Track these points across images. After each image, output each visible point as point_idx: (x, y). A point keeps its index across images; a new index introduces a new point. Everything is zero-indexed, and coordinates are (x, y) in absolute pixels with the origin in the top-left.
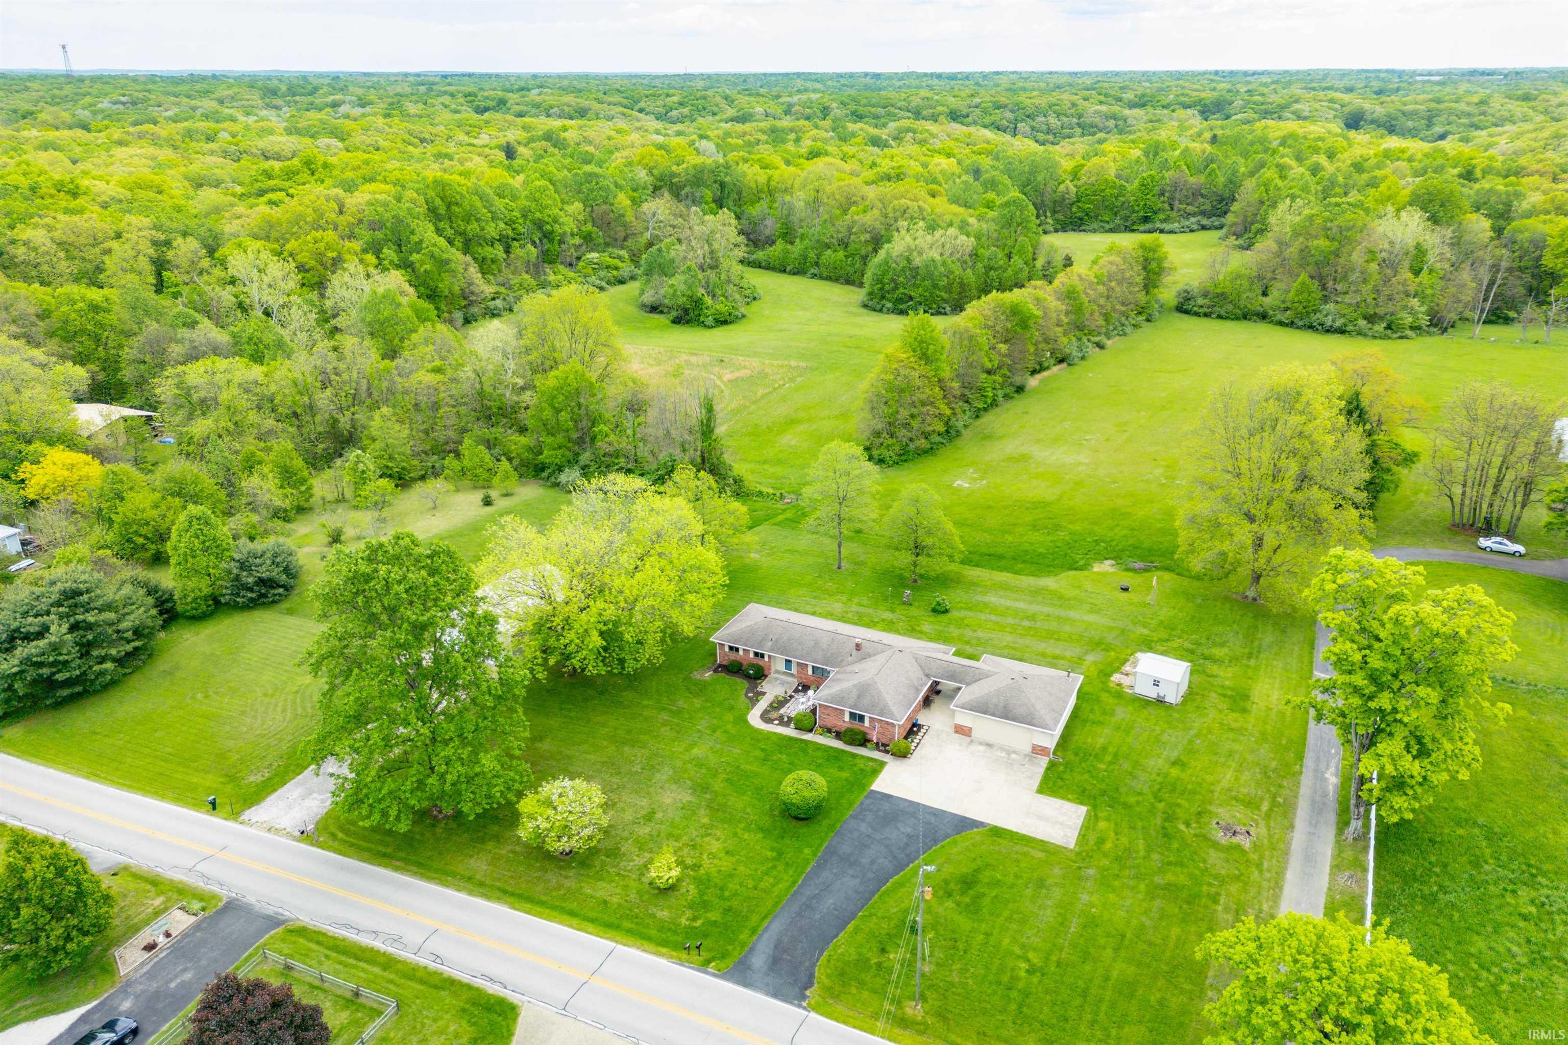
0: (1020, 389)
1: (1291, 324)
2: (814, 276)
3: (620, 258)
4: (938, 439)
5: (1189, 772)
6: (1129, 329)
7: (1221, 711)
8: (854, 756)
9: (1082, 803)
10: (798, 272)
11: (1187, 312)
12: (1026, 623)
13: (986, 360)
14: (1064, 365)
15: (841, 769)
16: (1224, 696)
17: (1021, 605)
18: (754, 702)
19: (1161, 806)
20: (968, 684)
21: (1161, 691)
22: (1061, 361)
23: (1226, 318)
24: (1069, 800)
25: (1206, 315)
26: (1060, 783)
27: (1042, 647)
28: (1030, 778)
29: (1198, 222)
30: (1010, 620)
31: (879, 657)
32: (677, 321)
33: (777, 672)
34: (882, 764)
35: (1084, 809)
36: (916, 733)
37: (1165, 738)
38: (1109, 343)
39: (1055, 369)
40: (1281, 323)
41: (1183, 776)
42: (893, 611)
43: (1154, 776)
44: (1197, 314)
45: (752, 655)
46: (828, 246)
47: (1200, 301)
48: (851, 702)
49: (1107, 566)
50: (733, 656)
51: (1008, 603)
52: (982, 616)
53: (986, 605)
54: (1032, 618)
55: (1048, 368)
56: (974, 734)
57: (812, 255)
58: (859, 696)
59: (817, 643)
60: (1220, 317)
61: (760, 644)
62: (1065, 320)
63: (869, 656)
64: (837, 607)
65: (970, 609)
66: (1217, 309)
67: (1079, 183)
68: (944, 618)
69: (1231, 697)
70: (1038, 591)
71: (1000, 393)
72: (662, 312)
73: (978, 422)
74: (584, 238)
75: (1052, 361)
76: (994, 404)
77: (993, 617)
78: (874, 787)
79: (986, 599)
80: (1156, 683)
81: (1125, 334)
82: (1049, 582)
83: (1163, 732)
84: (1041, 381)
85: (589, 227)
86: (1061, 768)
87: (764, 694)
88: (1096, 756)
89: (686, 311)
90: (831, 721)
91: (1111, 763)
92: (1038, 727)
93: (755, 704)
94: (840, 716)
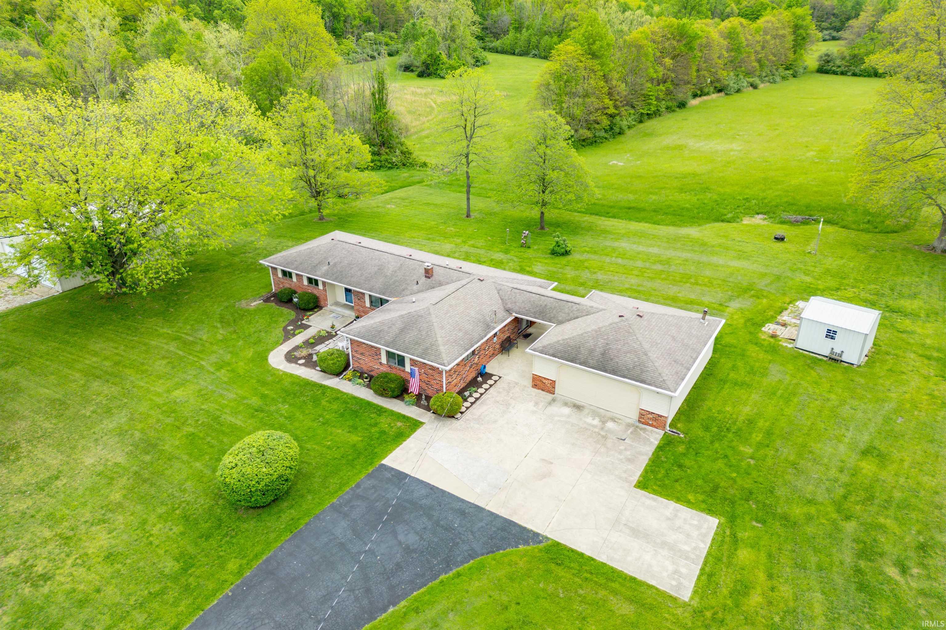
0: (682, 105)
2: (535, 56)
3: (391, 38)
4: (603, 134)
5: (892, 468)
6: (778, 79)
7: (927, 378)
8: (380, 411)
9: (710, 511)
10: (524, 54)
11: (827, 72)
12: (660, 267)
13: (652, 70)
14: (722, 94)
15: (354, 429)
16: (929, 358)
17: (655, 250)
18: (288, 336)
19: (850, 526)
20: (560, 323)
21: (838, 345)
22: (720, 91)
23: (860, 75)
24: (688, 503)
25: (842, 73)
26: (677, 473)
27: (673, 291)
28: (630, 460)
29: (830, 34)
30: (639, 264)
31: (448, 287)
32: (421, 75)
33: (337, 304)
34: (415, 425)
35: (713, 522)
36: (479, 385)
37: (846, 411)
38: (761, 86)
39: (714, 96)
41: (883, 475)
42: (506, 252)
43: (833, 473)
44: (835, 73)
45: (306, 282)
46: (546, 33)
47: (838, 62)
48: (388, 338)
49: (758, 220)
50: (287, 284)
51: (641, 248)
52: (608, 259)
53: (614, 249)
54: (668, 262)
55: (708, 94)
56: (558, 389)
57: (534, 40)
58: (402, 330)
59: (381, 269)
60: (854, 75)
61: (315, 268)
62: (726, 54)
63: (440, 284)
65: (595, 252)
66: (852, 68)
67: (741, 7)
68: (563, 260)
69: (938, 360)
70: (676, 239)
71: (663, 105)
72: (412, 71)
73: (641, 126)
74: (365, 22)
75: (712, 89)
76: (657, 114)
77: (620, 261)
78: (384, 462)
79: (616, 244)
80: (831, 334)
81: (775, 82)
82: (693, 232)
83: (843, 402)
84: (701, 103)
85: (369, 13)
86: (681, 449)
87: (307, 327)
88: (738, 433)
89: (427, 66)
90: (366, 363)
92: (649, 384)
93: (289, 339)
94: (376, 357)
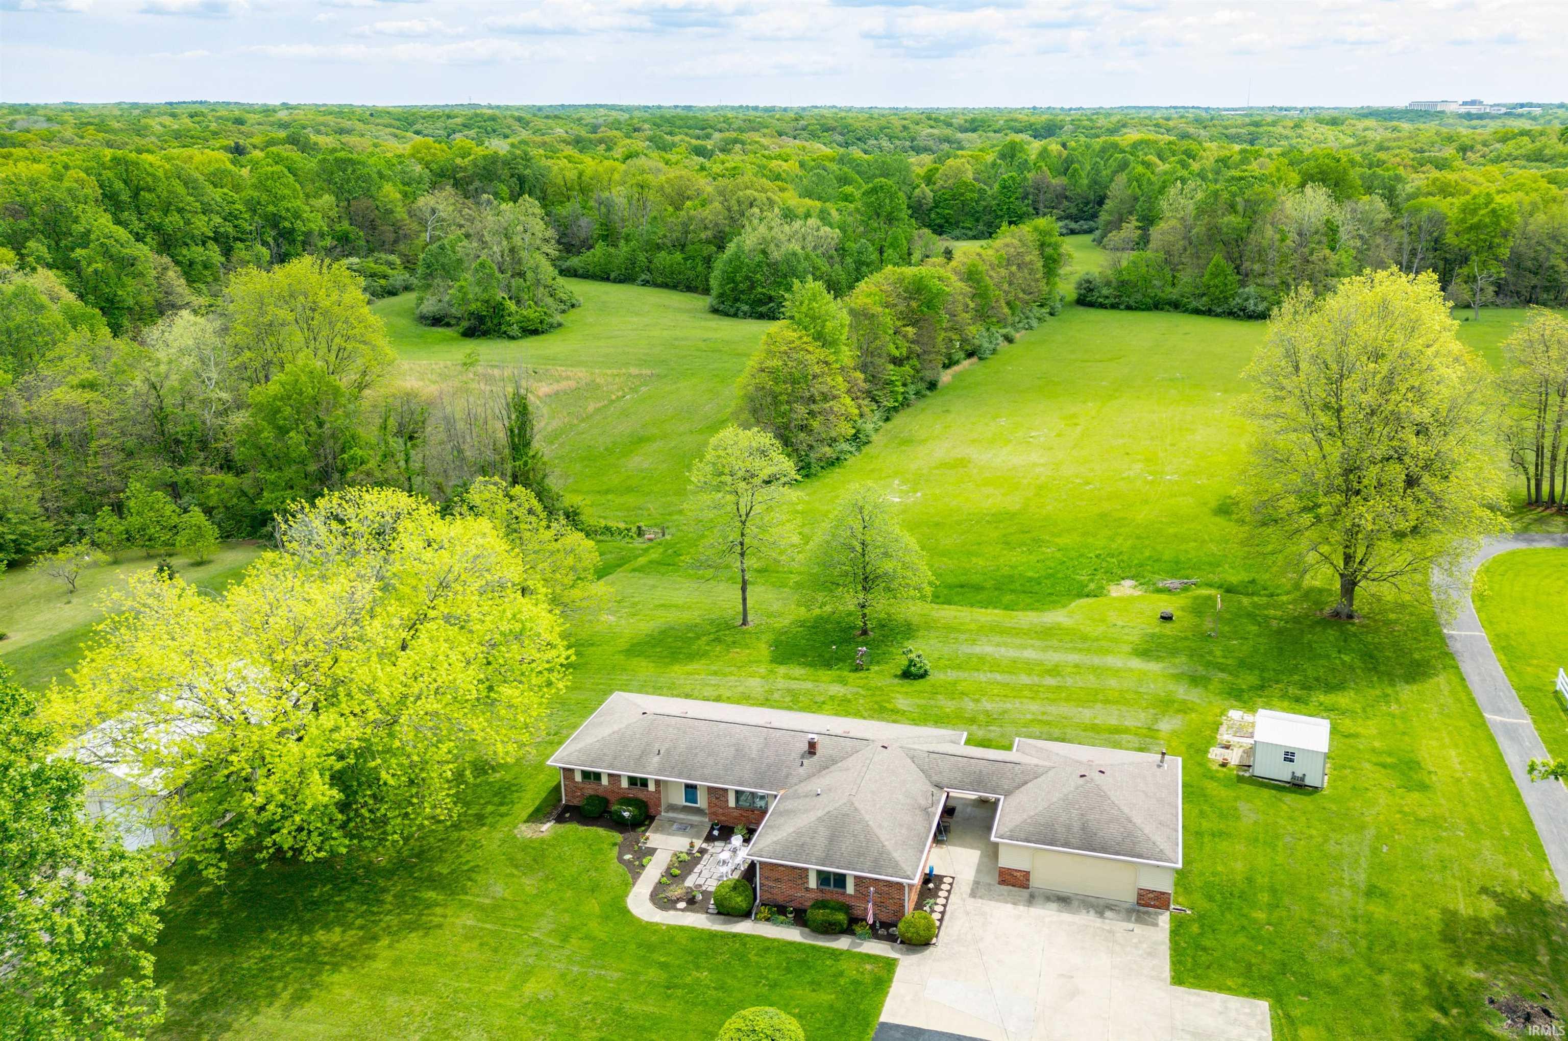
0: (932, 386)
1: (1209, 313)
2: (646, 283)
3: (390, 264)
4: (846, 446)
5: (1400, 905)
6: (1034, 323)
7: (1391, 791)
8: (836, 955)
9: (1255, 995)
10: (626, 278)
11: (1091, 305)
12: (1051, 681)
13: (892, 347)
14: (974, 360)
15: (815, 985)
16: (1384, 766)
17: (1030, 654)
18: (635, 870)
19: (1385, 979)
20: (1007, 794)
21: (1298, 768)
22: (970, 355)
23: (1136, 309)
24: (1229, 990)
25: (1114, 307)
26: (1204, 958)
27: (1087, 715)
28: (1151, 954)
29: (1066, 226)
30: (1024, 679)
31: (850, 762)
32: (470, 333)
33: (672, 808)
34: (890, 965)
35: (1263, 1006)
36: (934, 894)
37: (1331, 848)
38: (1017, 336)
39: (966, 363)
40: (1197, 312)
41: (1394, 916)
42: (843, 682)
43: (1349, 924)
44: (1102, 306)
45: (625, 784)
46: (659, 247)
47: (1105, 292)
48: (819, 853)
49: (1126, 589)
50: (590, 789)
51: (1012, 653)
52: (982, 677)
53: (982, 659)
54: (1054, 671)
55: (957, 362)
56: (1036, 881)
57: (642, 257)
58: (833, 839)
59: (740, 751)
60: (1129, 308)
61: (640, 760)
62: (972, 305)
63: (834, 762)
64: (755, 685)
65: (959, 667)
66: (1124, 299)
67: (935, 187)
68: (919, 684)
69: (1393, 767)
70: (1046, 633)
71: (912, 389)
72: (448, 325)
73: (889, 425)
74: (339, 239)
75: (962, 355)
76: (906, 404)
77: (999, 677)
78: (883, 1019)
79: (977, 649)
80: (1289, 757)
81: (1031, 328)
82: (1057, 617)
83: (1326, 839)
84: (954, 376)
85: (346, 225)
86: (1195, 929)
87: (652, 852)
88: (1242, 896)
89: (481, 319)
90: (783, 892)
91: (1273, 906)
92: (1148, 858)
93: (639, 874)
94: (800, 882)
